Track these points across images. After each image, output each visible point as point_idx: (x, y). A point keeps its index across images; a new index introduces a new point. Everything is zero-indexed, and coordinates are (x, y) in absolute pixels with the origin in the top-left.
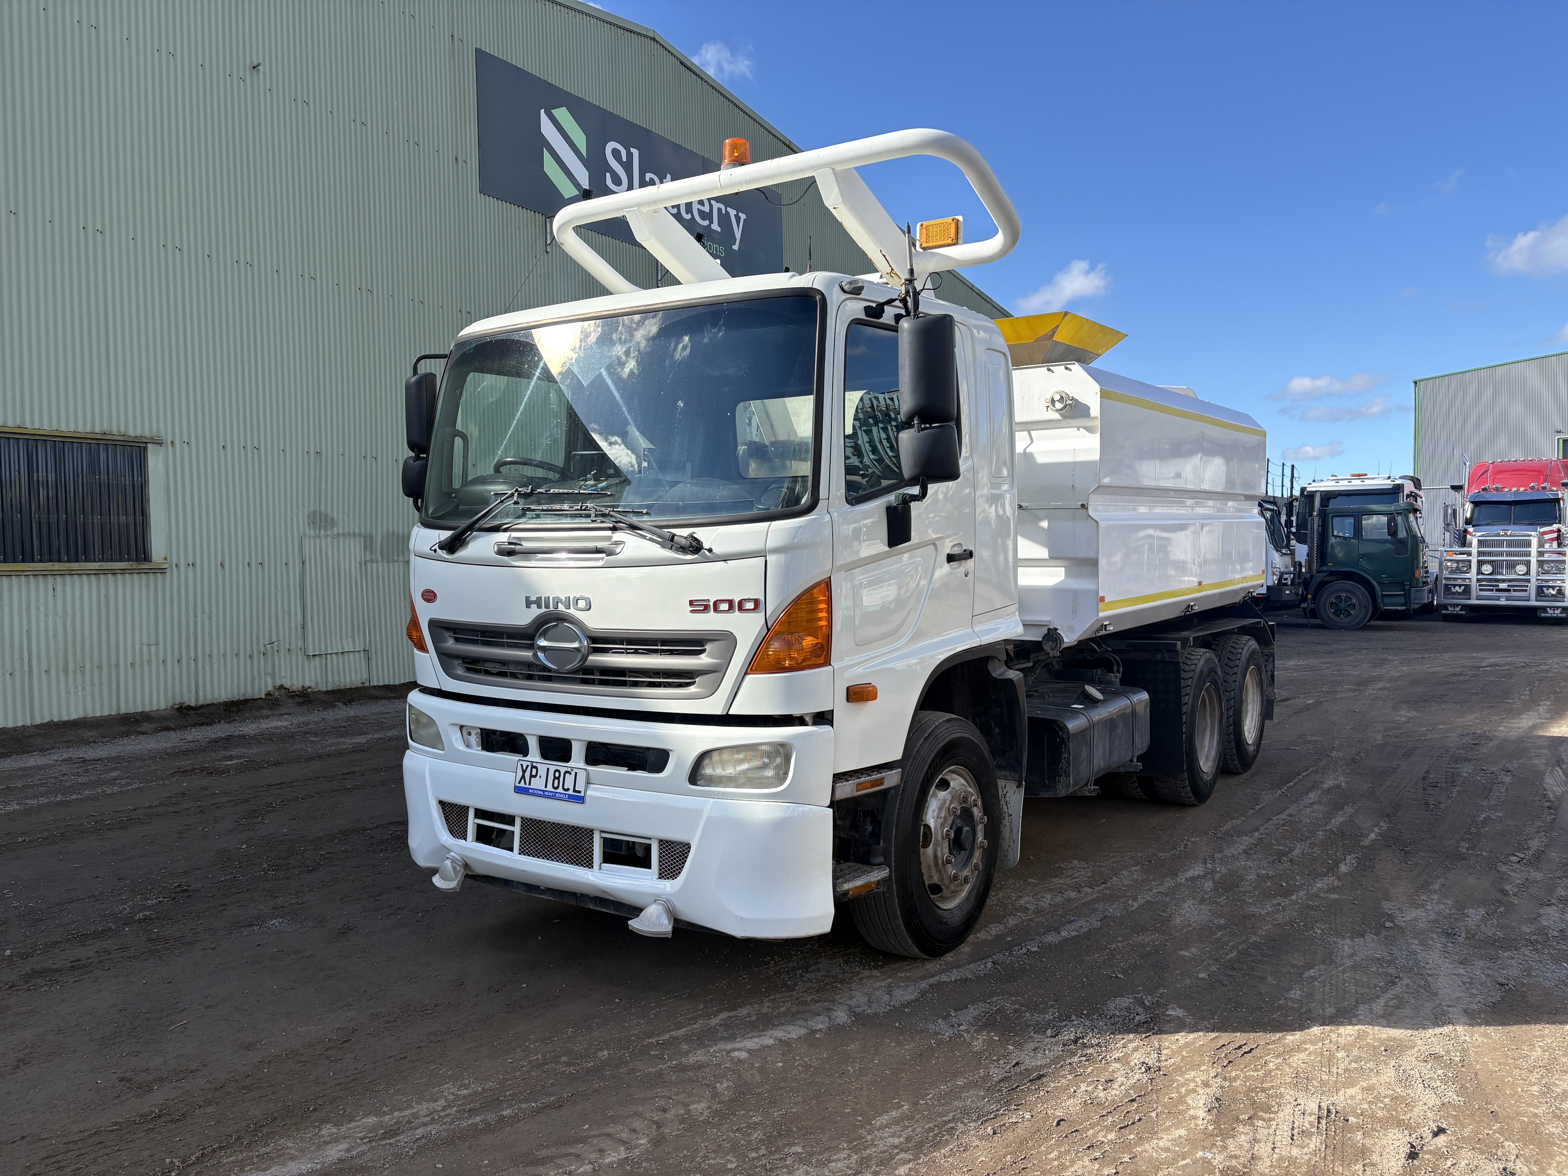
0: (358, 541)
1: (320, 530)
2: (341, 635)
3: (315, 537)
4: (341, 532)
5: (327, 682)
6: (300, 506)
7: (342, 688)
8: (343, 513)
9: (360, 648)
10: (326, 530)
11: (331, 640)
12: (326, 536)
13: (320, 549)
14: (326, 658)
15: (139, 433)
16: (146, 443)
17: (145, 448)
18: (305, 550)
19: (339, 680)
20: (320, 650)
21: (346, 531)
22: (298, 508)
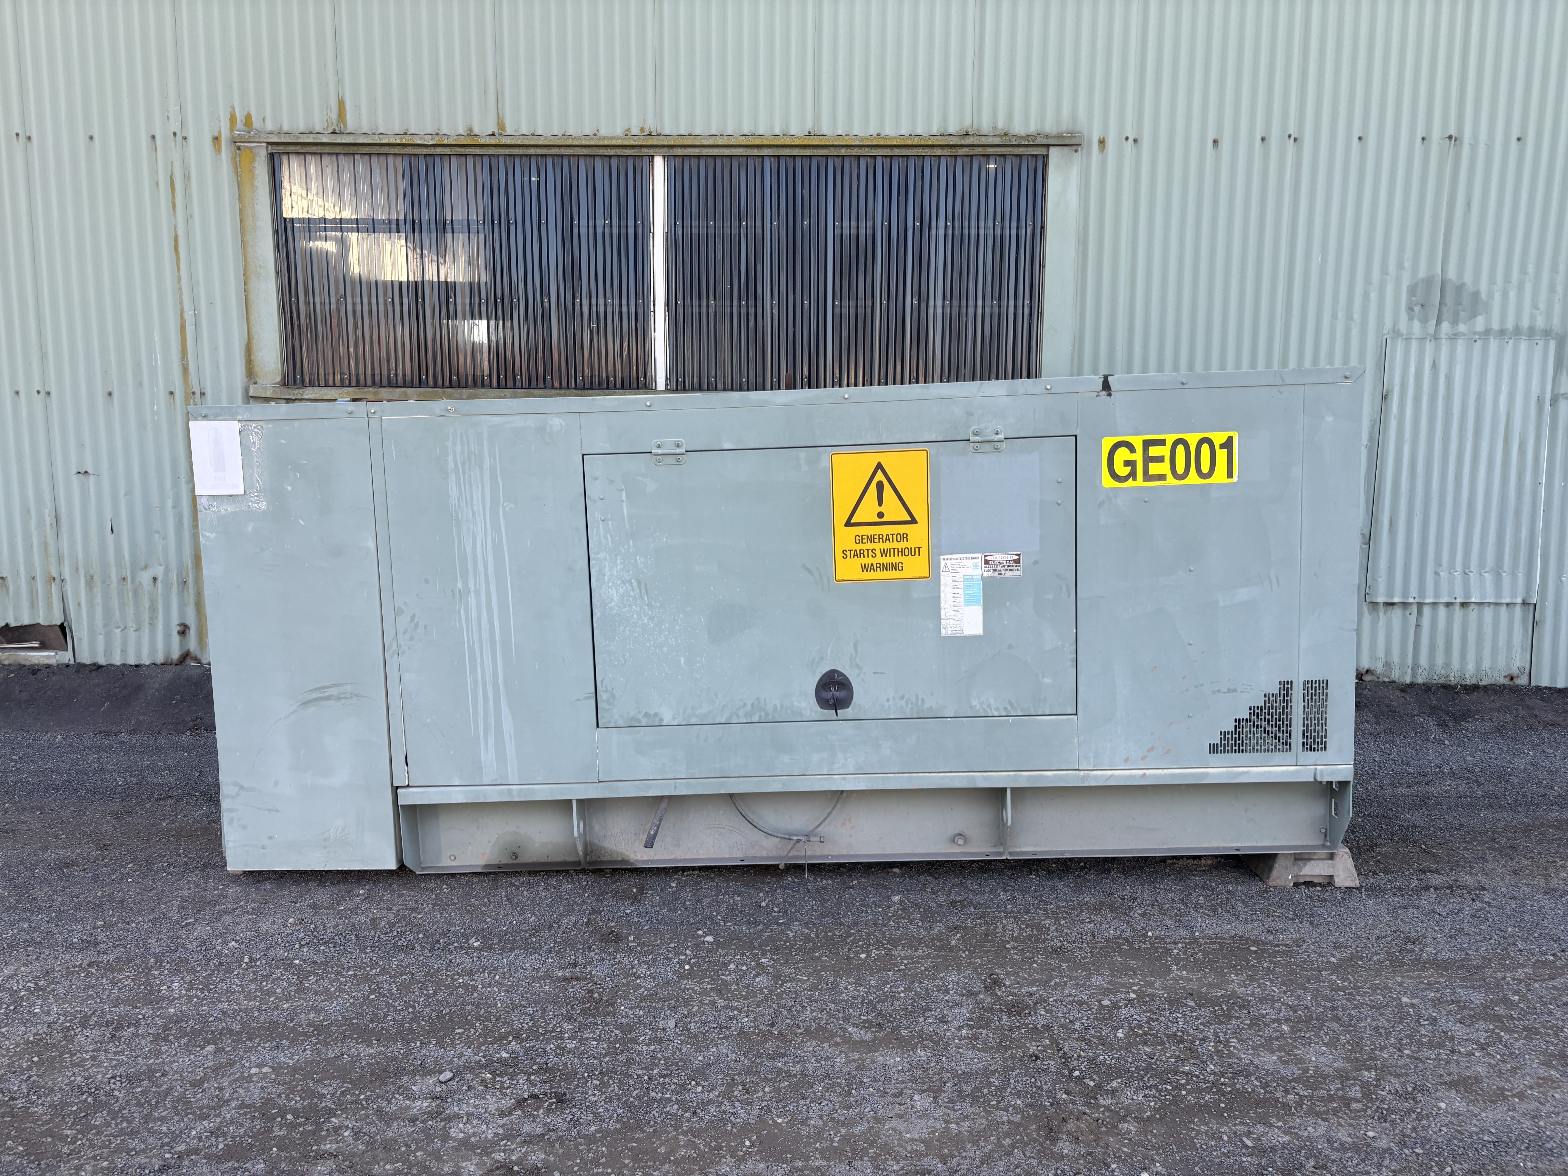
0: (1538, 350)
1: (1438, 323)
2: (1466, 565)
3: (1422, 339)
4: (1495, 326)
5: (1415, 666)
6: (1392, 268)
7: (1453, 681)
8: (1507, 280)
9: (1514, 595)
10: (1455, 322)
11: (1437, 574)
12: (1454, 337)
13: (1435, 366)
14: (1420, 613)
15: (1032, 129)
16: (1048, 146)
17: (1046, 158)
18: (1392, 369)
19: (1447, 664)
20: (1405, 592)
21: (1510, 325)
22: (1384, 271)
